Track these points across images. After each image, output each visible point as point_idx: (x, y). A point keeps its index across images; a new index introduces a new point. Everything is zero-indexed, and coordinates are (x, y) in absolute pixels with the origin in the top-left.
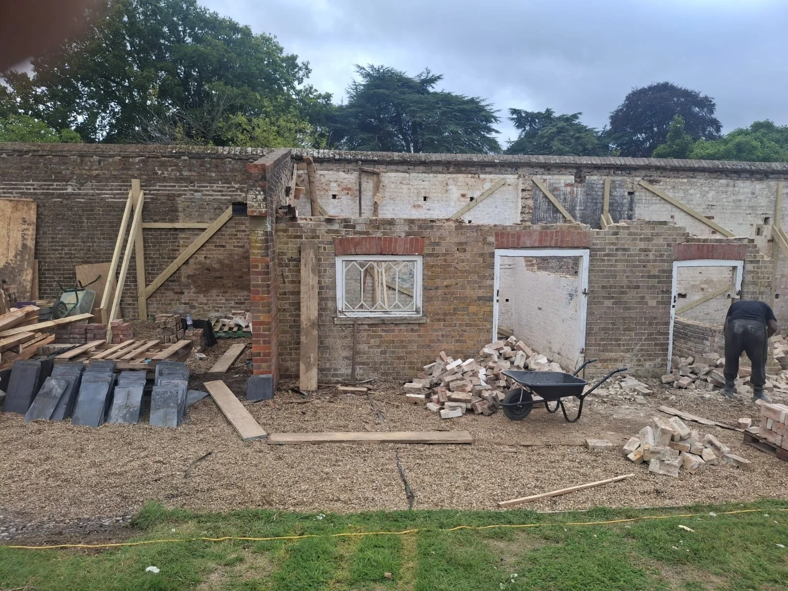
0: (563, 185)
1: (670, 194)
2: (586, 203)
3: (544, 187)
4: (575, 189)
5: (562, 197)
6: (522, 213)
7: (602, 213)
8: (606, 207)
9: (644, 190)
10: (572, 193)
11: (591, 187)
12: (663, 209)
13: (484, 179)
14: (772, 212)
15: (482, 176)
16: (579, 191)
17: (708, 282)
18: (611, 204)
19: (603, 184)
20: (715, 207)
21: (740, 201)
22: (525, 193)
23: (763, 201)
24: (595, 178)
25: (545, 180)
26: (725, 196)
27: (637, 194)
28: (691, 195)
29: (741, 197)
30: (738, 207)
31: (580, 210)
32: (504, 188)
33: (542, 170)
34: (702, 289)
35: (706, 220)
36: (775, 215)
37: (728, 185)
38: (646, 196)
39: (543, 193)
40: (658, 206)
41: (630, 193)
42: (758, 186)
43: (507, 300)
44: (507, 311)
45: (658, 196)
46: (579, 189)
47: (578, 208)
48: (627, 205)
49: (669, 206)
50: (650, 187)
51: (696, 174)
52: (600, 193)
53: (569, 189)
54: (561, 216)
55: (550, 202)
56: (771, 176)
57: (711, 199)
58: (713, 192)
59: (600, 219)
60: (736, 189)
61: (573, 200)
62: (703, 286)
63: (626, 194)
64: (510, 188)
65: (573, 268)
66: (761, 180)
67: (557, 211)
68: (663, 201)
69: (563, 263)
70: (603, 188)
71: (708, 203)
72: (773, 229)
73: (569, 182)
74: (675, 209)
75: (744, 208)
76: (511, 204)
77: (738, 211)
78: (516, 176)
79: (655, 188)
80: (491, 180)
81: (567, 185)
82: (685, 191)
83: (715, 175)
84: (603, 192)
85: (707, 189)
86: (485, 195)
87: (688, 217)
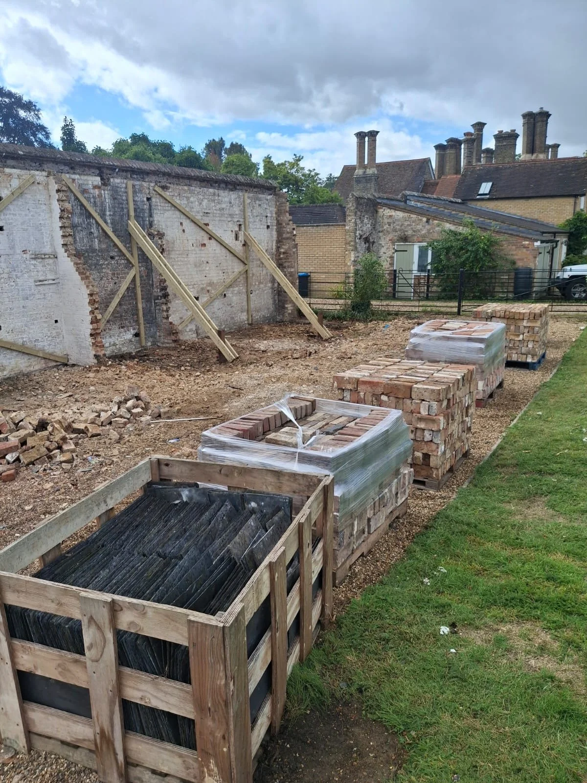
0: (91, 186)
1: (177, 201)
2: (114, 207)
3: (74, 187)
4: (103, 192)
5: (92, 200)
6: (61, 218)
7: (129, 219)
8: (132, 213)
9: (158, 196)
10: (100, 196)
11: (115, 191)
12: (174, 216)
13: (10, 175)
14: (242, 220)
15: (7, 170)
16: (106, 194)
17: (211, 284)
18: (135, 210)
19: (126, 188)
20: (209, 215)
21: (223, 209)
22: (61, 194)
23: (236, 210)
24: (117, 181)
25: (74, 180)
26: (214, 204)
27: (153, 200)
28: (192, 203)
29: (224, 206)
30: (222, 215)
31: (110, 215)
32: (35, 188)
33: (67, 168)
34: (208, 291)
35: (204, 227)
36: (245, 222)
37: (214, 194)
38: (160, 203)
39: (75, 195)
40: (171, 212)
41: (148, 199)
42: (233, 196)
43: (56, 321)
44: (58, 334)
45: (169, 202)
46: (106, 192)
47: (108, 213)
48: (147, 211)
49: (177, 213)
50: (162, 193)
51: (192, 182)
52: (124, 198)
53: (97, 192)
54: (94, 222)
55: (82, 205)
56: (238, 187)
57: (205, 207)
58: (206, 201)
59: (127, 225)
60: (220, 198)
61: (102, 203)
62: (209, 288)
63: (145, 199)
64: (40, 187)
65: (112, 279)
66: (232, 190)
67: (90, 216)
68: (173, 208)
69: (103, 274)
70: (126, 192)
71: (203, 210)
72: (245, 234)
73: (96, 183)
74: (182, 216)
75: (226, 216)
76: (44, 207)
77: (222, 219)
78: (45, 174)
79: (167, 194)
80: (19, 177)
81: (95, 187)
82: (188, 198)
83: (204, 184)
84: (127, 196)
85: (202, 197)
86: (16, 195)
87: (192, 224)
